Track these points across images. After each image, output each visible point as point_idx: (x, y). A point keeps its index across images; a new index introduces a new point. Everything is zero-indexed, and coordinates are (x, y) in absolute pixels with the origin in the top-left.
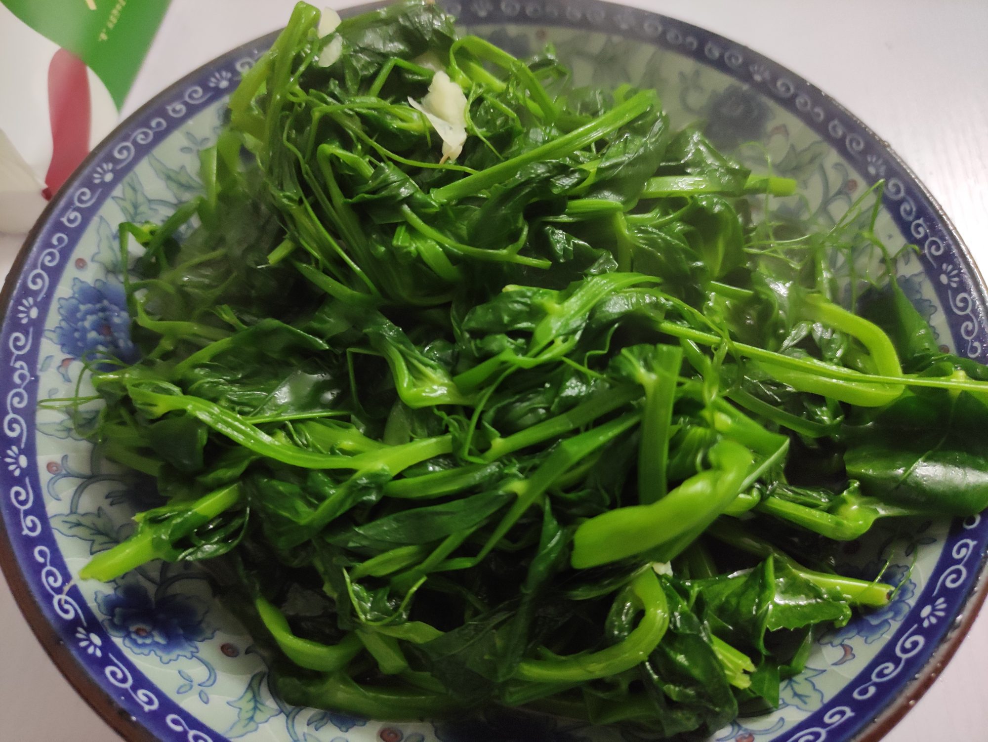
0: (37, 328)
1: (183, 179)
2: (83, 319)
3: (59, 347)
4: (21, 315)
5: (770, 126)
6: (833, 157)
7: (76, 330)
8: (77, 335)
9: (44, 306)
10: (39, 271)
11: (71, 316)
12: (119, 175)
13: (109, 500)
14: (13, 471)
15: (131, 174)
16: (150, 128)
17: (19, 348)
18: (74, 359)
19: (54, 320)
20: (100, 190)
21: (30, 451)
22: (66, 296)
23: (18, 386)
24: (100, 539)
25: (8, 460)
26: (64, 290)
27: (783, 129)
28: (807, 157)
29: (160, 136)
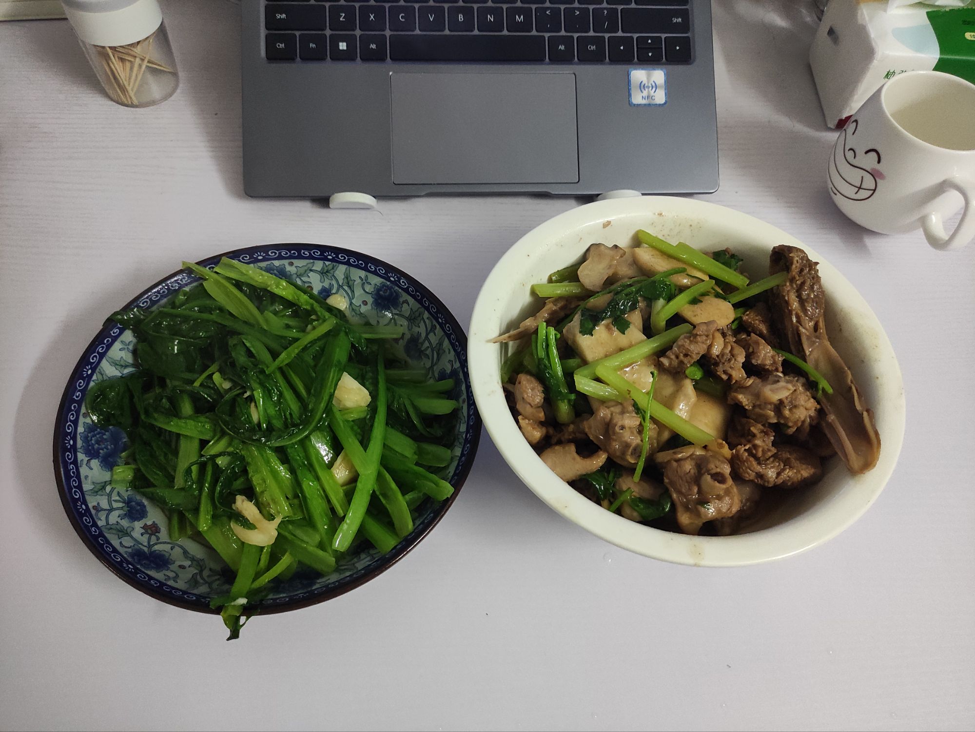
0: (74, 448)
1: (122, 363)
2: (91, 440)
3: (84, 455)
4: (67, 445)
5: (401, 300)
6: (426, 315)
7: (90, 446)
8: (90, 447)
9: (74, 438)
10: (69, 423)
11: (86, 439)
12: (94, 370)
13: (120, 518)
14: (82, 511)
15: (99, 367)
16: (104, 344)
17: (70, 459)
18: (91, 459)
19: (79, 443)
20: (87, 379)
21: (85, 502)
22: (82, 432)
23: (73, 477)
24: (120, 534)
25: (78, 507)
26: (81, 429)
27: (406, 302)
28: (417, 314)
29: (109, 346)
